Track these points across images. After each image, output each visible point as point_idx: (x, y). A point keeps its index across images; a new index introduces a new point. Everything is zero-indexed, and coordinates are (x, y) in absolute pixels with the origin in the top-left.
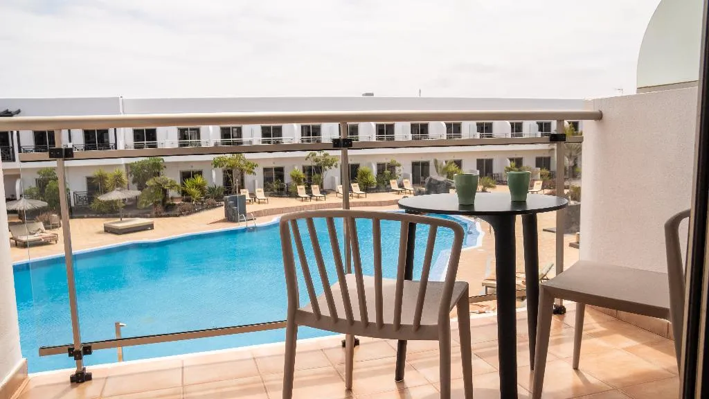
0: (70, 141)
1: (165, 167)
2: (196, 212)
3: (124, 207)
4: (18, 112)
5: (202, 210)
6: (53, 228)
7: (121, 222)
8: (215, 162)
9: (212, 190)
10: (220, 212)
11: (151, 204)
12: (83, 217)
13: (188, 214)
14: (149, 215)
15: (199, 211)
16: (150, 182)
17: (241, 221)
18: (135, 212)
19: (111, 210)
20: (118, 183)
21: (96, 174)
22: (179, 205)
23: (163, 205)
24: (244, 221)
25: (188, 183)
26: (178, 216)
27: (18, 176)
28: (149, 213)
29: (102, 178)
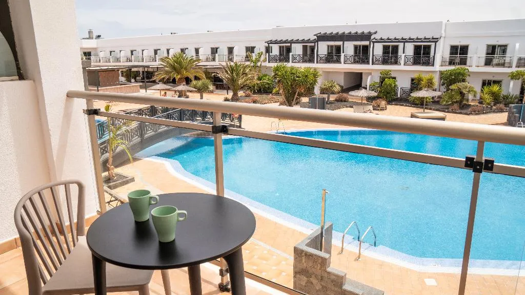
0: (404, 53)
1: (469, 75)
2: (483, 113)
3: (432, 102)
4: (376, 33)
5: (490, 112)
6: (381, 110)
7: (424, 112)
8: (512, 75)
9: (506, 97)
10: (504, 116)
11: (450, 103)
12: (402, 105)
13: (477, 114)
14: (446, 110)
15: (486, 113)
16: (453, 87)
17: (519, 127)
18: (438, 107)
19: (421, 103)
20: (430, 84)
21: (416, 76)
22: (473, 106)
23: (460, 104)
24: (521, 127)
25: (486, 89)
26: (468, 115)
27: (370, 74)
28: (448, 109)
29: (420, 80)
